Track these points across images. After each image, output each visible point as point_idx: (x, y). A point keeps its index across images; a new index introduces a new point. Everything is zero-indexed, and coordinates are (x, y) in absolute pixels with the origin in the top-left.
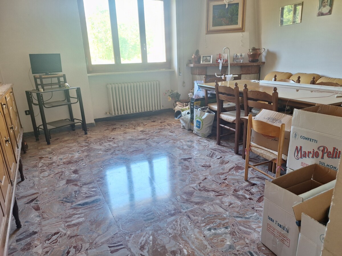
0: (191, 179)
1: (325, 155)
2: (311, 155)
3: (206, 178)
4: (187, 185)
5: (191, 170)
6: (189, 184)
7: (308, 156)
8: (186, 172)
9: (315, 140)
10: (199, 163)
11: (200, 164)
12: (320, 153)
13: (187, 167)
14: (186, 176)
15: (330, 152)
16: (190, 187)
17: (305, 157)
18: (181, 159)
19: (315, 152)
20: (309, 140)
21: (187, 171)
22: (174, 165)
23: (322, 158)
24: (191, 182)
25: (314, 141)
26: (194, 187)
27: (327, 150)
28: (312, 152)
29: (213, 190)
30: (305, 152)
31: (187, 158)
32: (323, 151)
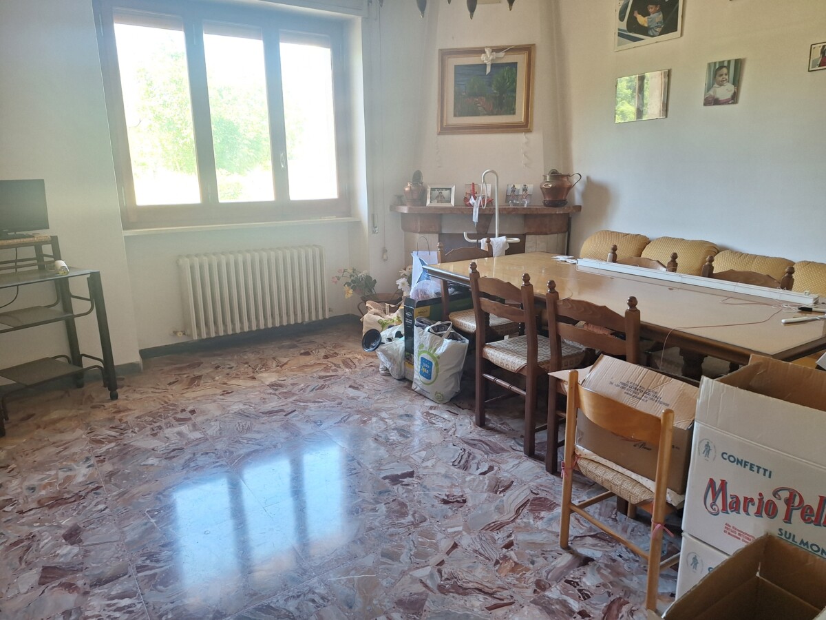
0: (414, 550)
1: (796, 514)
2: (753, 509)
3: (455, 546)
4: (403, 573)
5: (413, 515)
6: (410, 569)
7: (746, 510)
8: (400, 525)
9: (765, 470)
10: (434, 489)
11: (436, 493)
12: (782, 508)
13: (403, 505)
14: (401, 539)
15: (810, 508)
16: (415, 580)
17: (737, 510)
18: (385, 478)
19: (765, 500)
20: (748, 467)
21: (402, 521)
22: (363, 500)
23: (788, 519)
24: (414, 559)
25: (762, 471)
26: (424, 580)
27: (801, 500)
28: (757, 502)
29: (480, 586)
30: (737, 498)
31: (399, 473)
32: (789, 502)
